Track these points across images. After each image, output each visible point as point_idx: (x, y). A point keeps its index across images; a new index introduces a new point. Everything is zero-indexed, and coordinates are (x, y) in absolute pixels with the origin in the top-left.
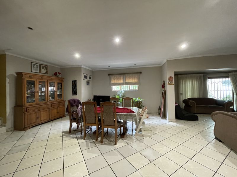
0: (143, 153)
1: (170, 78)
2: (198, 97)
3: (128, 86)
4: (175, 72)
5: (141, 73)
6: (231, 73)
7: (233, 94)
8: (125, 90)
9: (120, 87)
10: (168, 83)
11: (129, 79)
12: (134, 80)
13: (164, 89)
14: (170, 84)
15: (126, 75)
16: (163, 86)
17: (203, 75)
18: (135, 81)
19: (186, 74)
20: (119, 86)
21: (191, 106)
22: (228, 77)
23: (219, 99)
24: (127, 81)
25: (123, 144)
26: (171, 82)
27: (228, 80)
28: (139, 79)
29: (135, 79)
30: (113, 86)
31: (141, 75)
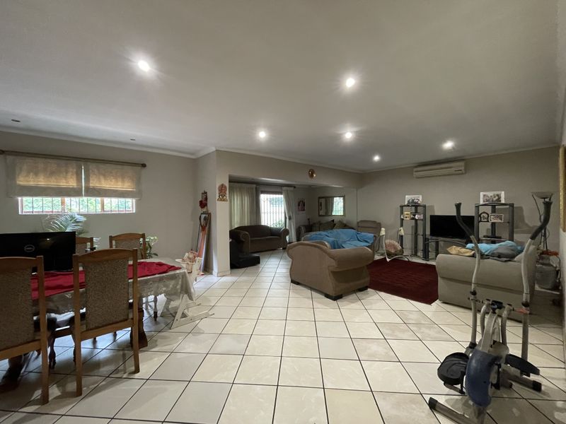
0: (219, 350)
1: (222, 188)
2: (249, 225)
3: (99, 199)
4: (230, 177)
5: (144, 166)
6: (285, 188)
7: (286, 218)
8: (84, 211)
9: (63, 203)
10: (217, 198)
11: (102, 178)
12: (120, 183)
13: (205, 210)
14: (221, 200)
15: (92, 166)
16: (203, 204)
17: (255, 186)
18: (126, 186)
19: (235, 182)
20: (57, 200)
21: (243, 242)
22: (280, 193)
23: (272, 226)
24: (94, 183)
25: (156, 359)
26: (223, 196)
27: (281, 197)
28: (138, 181)
29: (123, 182)
30: (25, 199)
31: (144, 171)
